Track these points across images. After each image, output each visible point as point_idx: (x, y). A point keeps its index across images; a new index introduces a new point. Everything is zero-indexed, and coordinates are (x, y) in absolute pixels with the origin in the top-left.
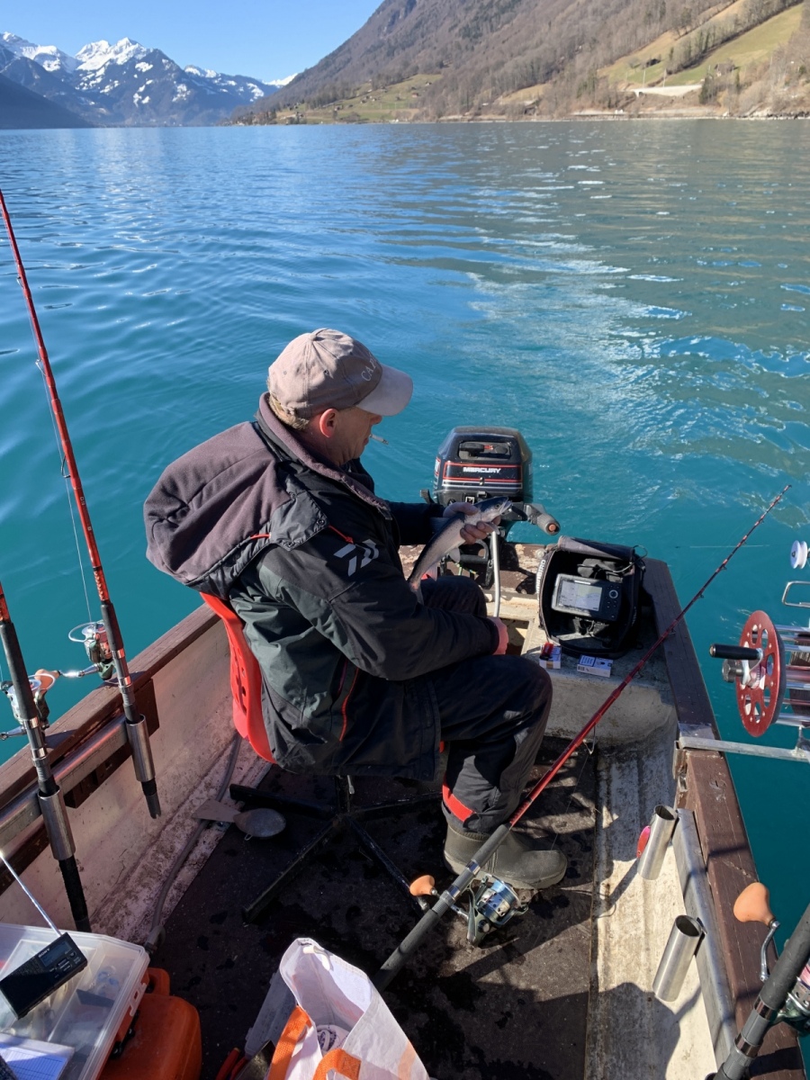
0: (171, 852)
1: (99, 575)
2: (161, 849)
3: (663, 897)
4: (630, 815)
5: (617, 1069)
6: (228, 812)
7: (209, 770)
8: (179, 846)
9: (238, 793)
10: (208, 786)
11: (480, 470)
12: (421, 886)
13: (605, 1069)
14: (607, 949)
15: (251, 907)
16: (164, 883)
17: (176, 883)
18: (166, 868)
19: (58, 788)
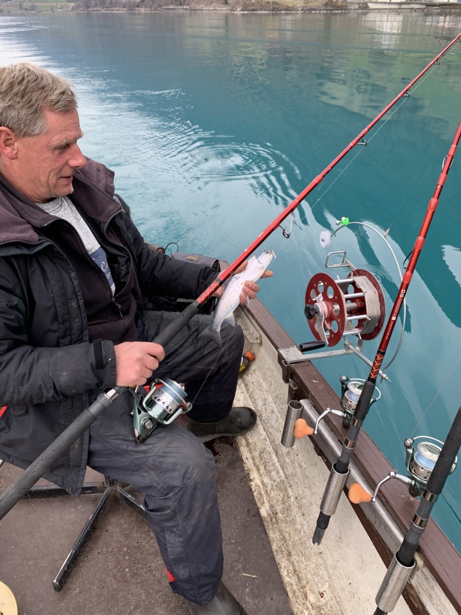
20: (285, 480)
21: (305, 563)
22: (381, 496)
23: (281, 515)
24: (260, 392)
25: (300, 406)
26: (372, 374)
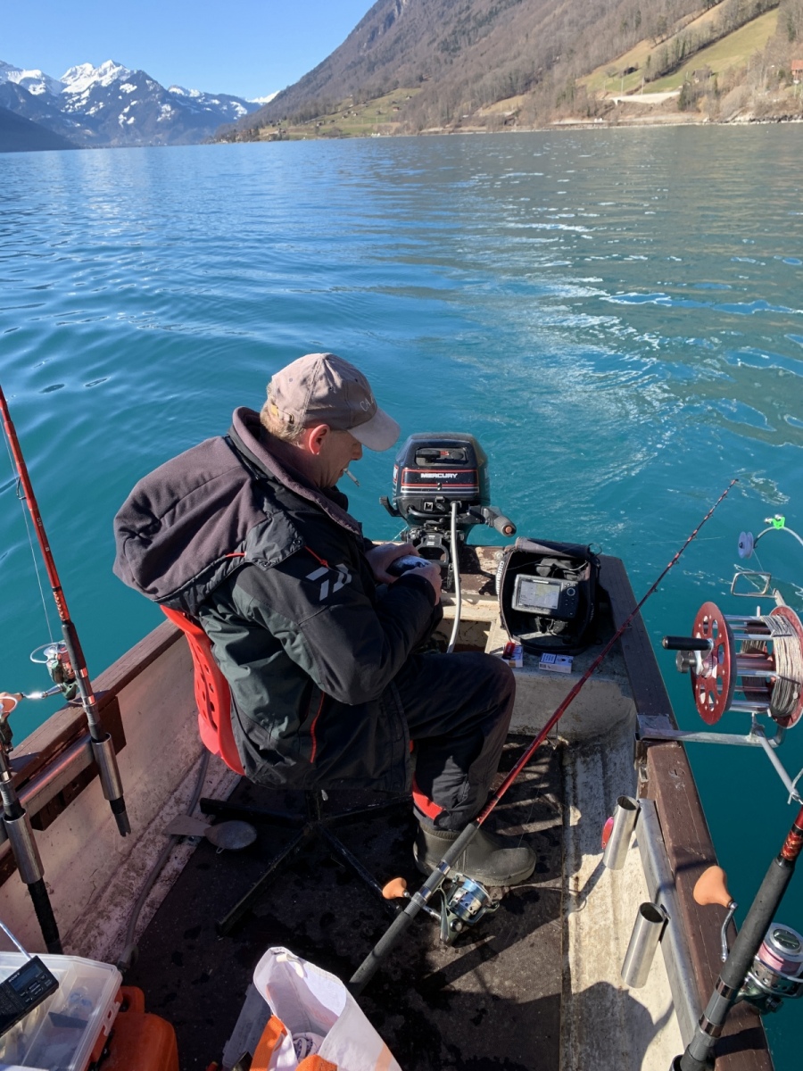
0: (143, 869)
1: (58, 596)
2: (132, 867)
3: (630, 886)
4: (596, 808)
5: (591, 1058)
6: (199, 826)
7: (178, 785)
8: (150, 863)
9: (209, 807)
10: (178, 801)
11: (437, 476)
12: (394, 889)
13: (579, 1060)
14: (578, 940)
15: (225, 920)
16: (137, 901)
17: (148, 900)
18: (138, 886)
19: (23, 811)
20: (612, 926)
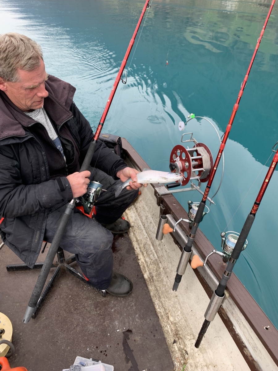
20: (158, 259)
21: (168, 302)
22: (208, 263)
23: (155, 278)
24: (144, 212)
25: (166, 218)
26: (204, 199)
